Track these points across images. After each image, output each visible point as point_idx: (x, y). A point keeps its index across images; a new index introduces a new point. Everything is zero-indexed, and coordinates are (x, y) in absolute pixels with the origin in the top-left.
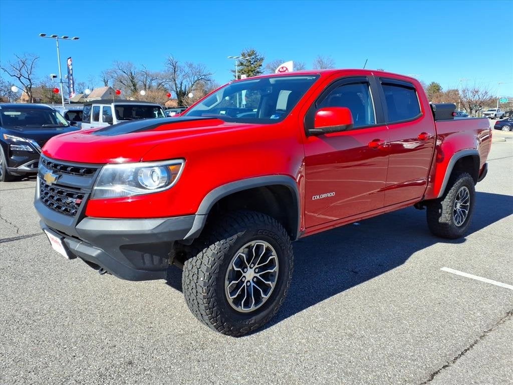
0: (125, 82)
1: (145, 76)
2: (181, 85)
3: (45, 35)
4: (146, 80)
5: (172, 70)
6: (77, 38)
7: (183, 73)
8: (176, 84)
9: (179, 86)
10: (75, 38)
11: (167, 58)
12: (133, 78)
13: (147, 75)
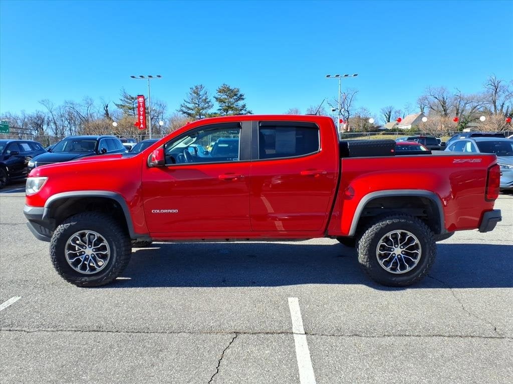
0: (435, 108)
1: (459, 100)
2: (502, 106)
3: (329, 76)
4: (460, 104)
5: (492, 91)
6: (356, 75)
7: (507, 93)
8: (495, 106)
9: (499, 108)
10: (355, 75)
11: (488, 78)
12: (444, 103)
13: (461, 98)
